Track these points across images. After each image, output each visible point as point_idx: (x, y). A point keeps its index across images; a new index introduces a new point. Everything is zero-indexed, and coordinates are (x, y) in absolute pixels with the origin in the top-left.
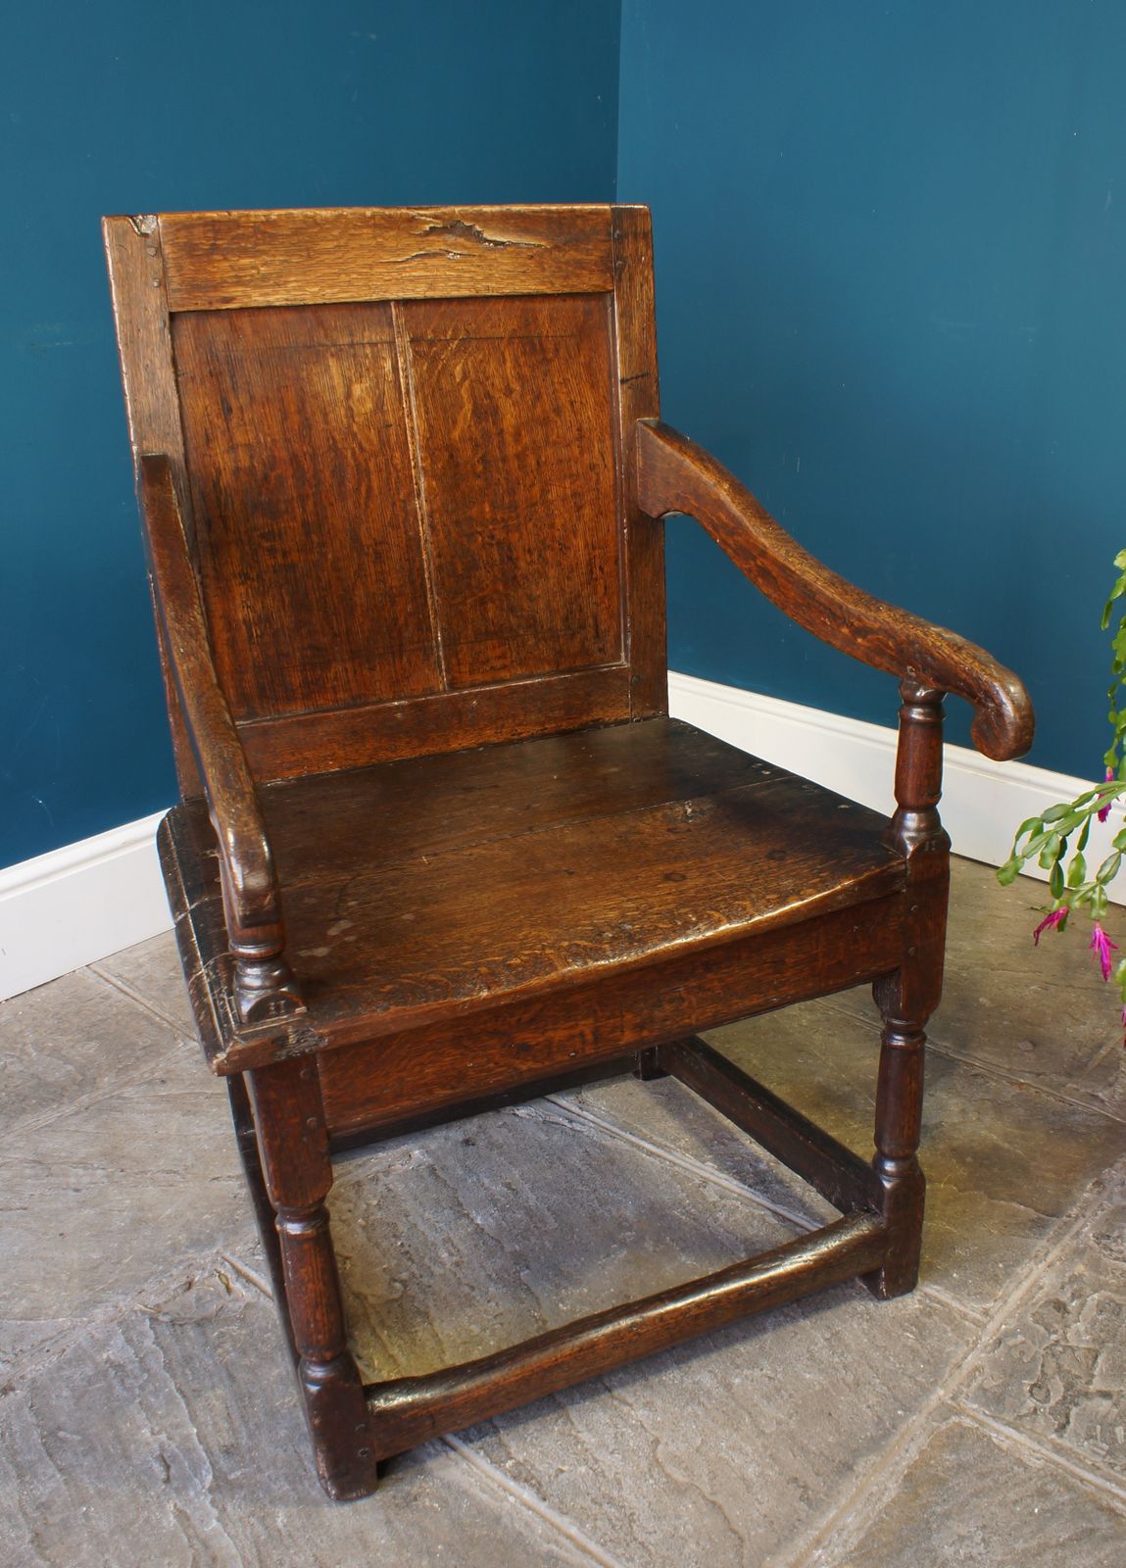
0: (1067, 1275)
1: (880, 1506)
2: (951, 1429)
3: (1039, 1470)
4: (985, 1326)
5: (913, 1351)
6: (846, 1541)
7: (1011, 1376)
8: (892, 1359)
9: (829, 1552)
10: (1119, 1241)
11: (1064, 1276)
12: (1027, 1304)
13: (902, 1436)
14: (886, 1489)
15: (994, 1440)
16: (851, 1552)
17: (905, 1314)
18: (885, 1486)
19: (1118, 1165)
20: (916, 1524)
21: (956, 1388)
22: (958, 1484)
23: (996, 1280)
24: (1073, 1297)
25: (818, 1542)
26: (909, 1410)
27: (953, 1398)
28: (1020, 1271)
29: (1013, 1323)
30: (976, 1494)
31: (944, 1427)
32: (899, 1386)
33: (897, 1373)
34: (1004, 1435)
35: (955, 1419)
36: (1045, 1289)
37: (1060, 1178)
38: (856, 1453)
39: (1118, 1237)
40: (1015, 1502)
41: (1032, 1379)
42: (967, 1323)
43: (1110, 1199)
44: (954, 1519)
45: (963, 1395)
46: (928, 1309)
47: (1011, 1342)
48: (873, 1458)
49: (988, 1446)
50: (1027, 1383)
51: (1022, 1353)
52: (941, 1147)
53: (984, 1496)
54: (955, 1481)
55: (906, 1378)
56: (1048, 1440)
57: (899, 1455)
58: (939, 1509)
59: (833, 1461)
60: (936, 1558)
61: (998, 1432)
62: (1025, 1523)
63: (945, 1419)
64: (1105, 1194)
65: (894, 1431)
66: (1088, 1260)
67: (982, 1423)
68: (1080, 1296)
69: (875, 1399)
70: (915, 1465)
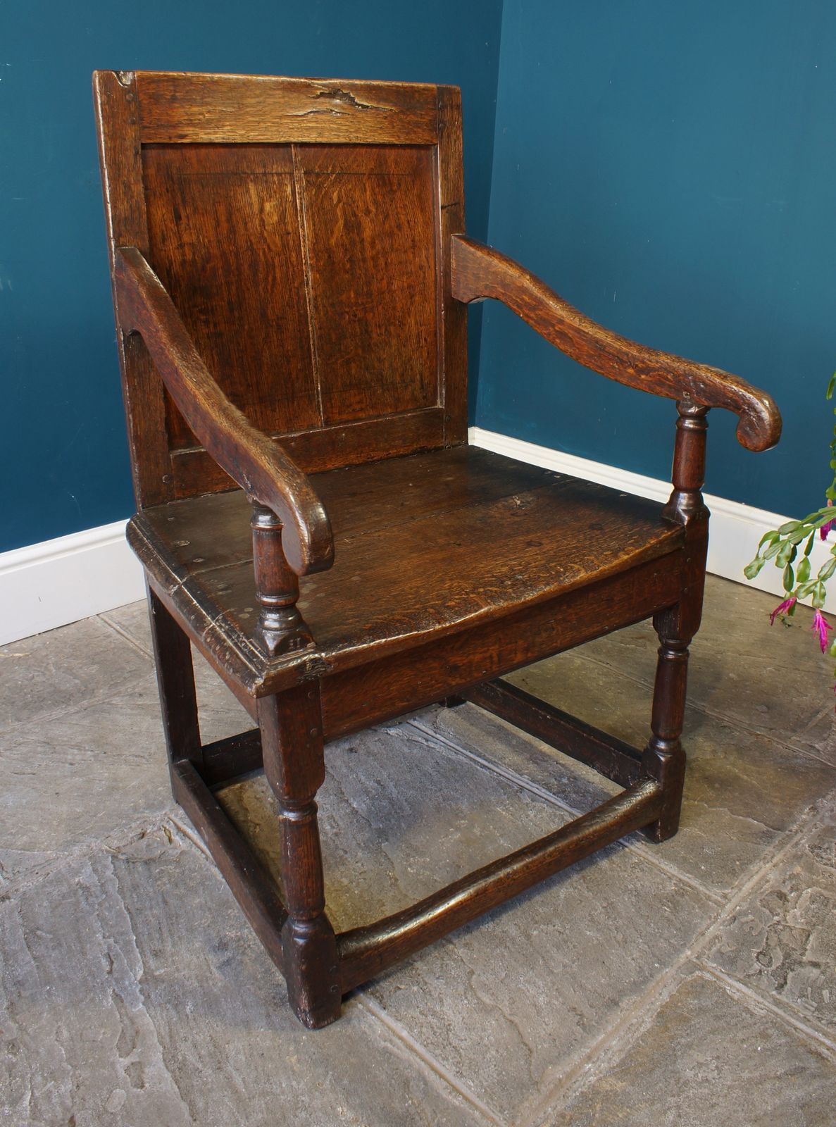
0: (788, 873)
1: (637, 1034)
2: (695, 980)
3: (762, 1017)
4: (724, 905)
5: (669, 920)
6: (610, 1059)
7: (742, 944)
8: (652, 925)
9: (597, 1065)
10: (828, 851)
11: (786, 874)
12: (756, 892)
13: (658, 983)
14: (643, 1022)
15: (728, 991)
16: (614, 1068)
17: (664, 893)
18: (643, 1019)
19: (829, 797)
20: (665, 1050)
21: (700, 951)
22: (699, 1023)
23: (734, 873)
24: (792, 890)
25: (589, 1058)
26: (663, 964)
27: (697, 958)
28: (752, 868)
29: (745, 906)
30: (712, 1032)
31: (689, 978)
32: (657, 945)
33: (656, 936)
34: (734, 987)
35: (698, 973)
36: (771, 883)
37: (785, 803)
38: (622, 993)
39: (827, 848)
40: (743, 1041)
41: (758, 948)
42: (710, 903)
43: (822, 820)
44: (694, 1049)
45: (705, 956)
46: (681, 891)
47: (744, 919)
48: (634, 998)
49: (723, 996)
50: (755, 951)
51: (752, 928)
52: (697, 775)
53: (719, 1033)
54: (697, 1020)
55: (662, 940)
56: (770, 996)
57: (655, 997)
58: (683, 1041)
59: (604, 997)
60: (679, 1079)
61: (731, 986)
62: (750, 1057)
63: (691, 973)
64: (819, 817)
65: (651, 978)
66: (804, 864)
67: (718, 978)
68: (798, 890)
69: (638, 954)
70: (666, 1006)
